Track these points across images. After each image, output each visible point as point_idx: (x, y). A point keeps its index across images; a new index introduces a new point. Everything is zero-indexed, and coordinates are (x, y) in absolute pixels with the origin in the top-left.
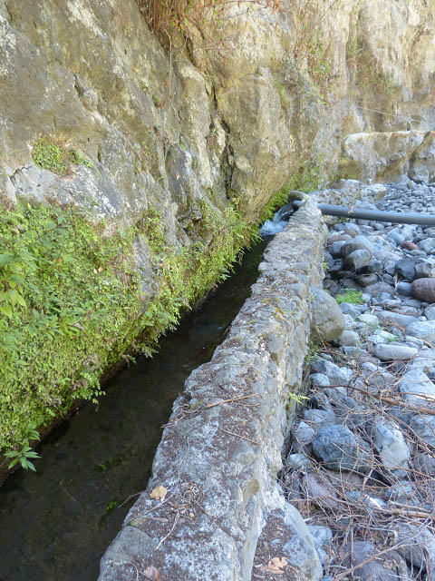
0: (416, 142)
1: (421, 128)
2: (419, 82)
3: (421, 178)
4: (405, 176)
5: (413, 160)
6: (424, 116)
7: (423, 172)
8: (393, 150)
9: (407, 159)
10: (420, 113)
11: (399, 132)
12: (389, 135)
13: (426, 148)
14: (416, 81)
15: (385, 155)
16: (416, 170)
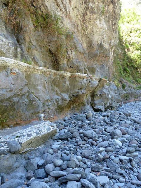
0: (93, 84)
1: (96, 76)
2: (91, 46)
3: (99, 107)
4: (88, 107)
5: (93, 96)
6: (98, 70)
7: (100, 104)
8: (74, 88)
9: (89, 95)
10: (95, 66)
11: (77, 74)
12: (68, 74)
13: (100, 89)
14: (89, 45)
15: (67, 91)
16: (96, 102)
